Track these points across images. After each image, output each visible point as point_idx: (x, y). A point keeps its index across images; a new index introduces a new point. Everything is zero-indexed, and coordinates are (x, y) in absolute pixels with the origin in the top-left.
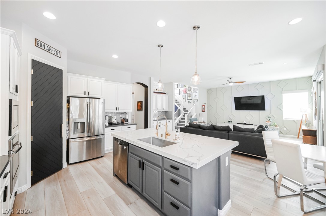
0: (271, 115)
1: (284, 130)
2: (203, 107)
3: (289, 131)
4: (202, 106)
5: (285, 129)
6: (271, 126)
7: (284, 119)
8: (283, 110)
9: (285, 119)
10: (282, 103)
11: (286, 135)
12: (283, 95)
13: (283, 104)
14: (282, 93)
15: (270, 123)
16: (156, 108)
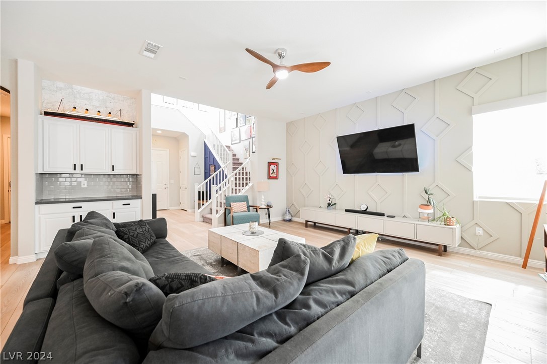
0: (435, 185)
1: (475, 235)
2: (272, 167)
3: (492, 239)
4: (270, 164)
5: (480, 231)
6: (433, 220)
7: (475, 199)
8: (474, 169)
9: (480, 197)
10: (470, 147)
11: (484, 253)
12: (476, 117)
13: (475, 149)
14: (470, 112)
15: (431, 211)
16: (75, 165)
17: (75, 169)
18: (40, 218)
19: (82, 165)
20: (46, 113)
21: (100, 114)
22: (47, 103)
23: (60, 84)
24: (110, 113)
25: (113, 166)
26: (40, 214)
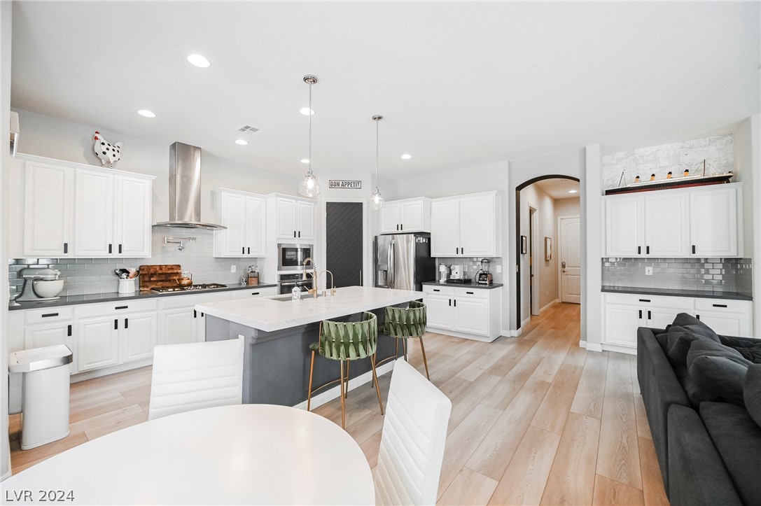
16: (639, 248)
17: (639, 253)
18: (605, 306)
19: (648, 248)
20: (608, 192)
21: (672, 176)
22: (607, 181)
23: (620, 155)
24: (687, 171)
25: (694, 247)
26: (605, 302)
